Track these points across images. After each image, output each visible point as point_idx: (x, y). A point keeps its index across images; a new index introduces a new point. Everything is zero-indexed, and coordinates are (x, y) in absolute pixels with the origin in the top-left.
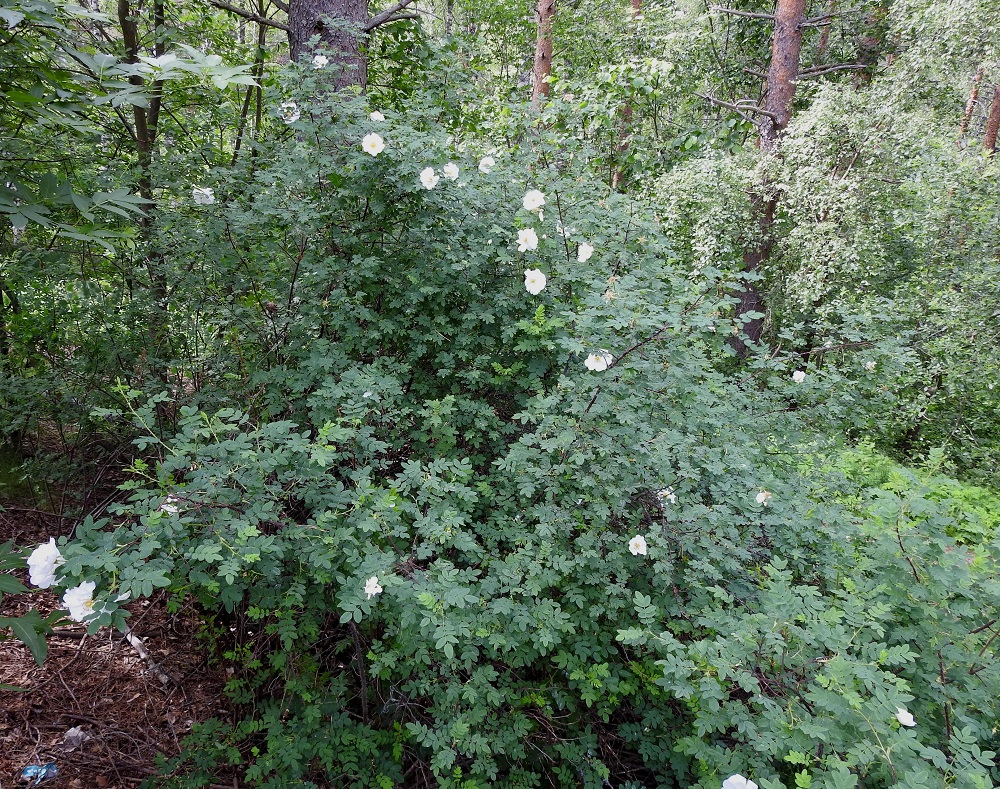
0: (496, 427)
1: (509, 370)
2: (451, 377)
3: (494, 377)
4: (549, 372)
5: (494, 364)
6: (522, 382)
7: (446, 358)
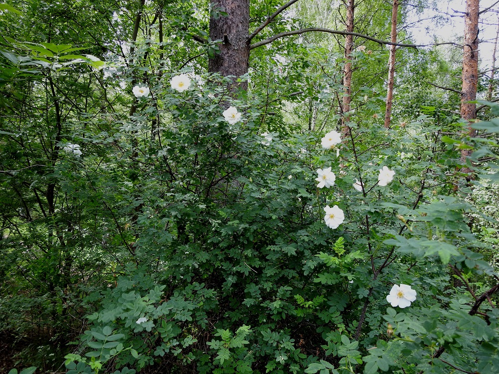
0: (297, 359)
1: (310, 302)
2: (257, 307)
3: (296, 309)
4: (349, 306)
5: (297, 297)
6: (323, 316)
7: (252, 289)
